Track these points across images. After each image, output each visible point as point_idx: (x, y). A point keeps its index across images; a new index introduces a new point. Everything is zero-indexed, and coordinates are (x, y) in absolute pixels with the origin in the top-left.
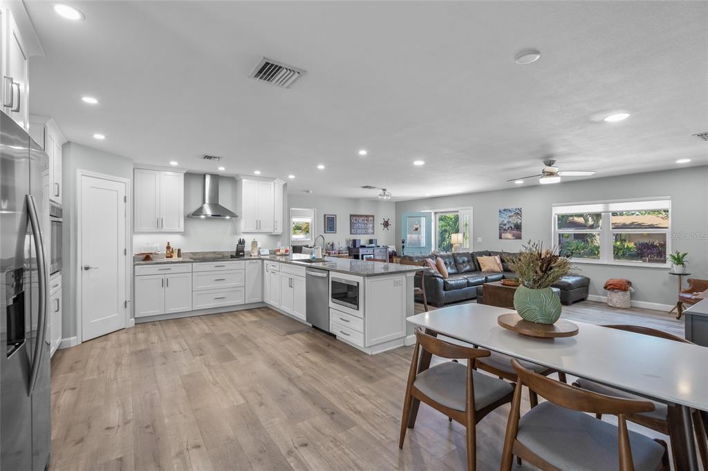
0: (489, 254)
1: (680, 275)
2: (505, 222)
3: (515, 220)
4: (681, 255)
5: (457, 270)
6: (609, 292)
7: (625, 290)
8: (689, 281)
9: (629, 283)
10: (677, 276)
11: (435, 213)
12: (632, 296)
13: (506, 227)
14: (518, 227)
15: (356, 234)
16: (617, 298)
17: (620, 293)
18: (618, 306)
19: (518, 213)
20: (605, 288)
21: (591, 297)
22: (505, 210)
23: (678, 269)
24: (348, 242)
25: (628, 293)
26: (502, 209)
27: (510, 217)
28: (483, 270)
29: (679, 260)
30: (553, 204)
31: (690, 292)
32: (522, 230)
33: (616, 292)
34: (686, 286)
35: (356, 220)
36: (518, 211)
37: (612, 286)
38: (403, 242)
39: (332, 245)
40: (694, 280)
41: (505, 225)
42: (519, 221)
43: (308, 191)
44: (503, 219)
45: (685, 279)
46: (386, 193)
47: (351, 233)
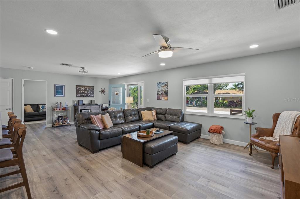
0: (150, 109)
1: (250, 124)
2: (160, 90)
3: (165, 89)
4: (251, 111)
5: (125, 120)
6: (211, 134)
7: (220, 133)
8: (256, 129)
9: (222, 128)
10: (249, 125)
11: (128, 85)
12: (224, 136)
13: (160, 93)
14: (166, 93)
15: (81, 97)
16: (215, 138)
17: (217, 135)
18: (216, 143)
19: (166, 85)
20: (209, 131)
21: (203, 136)
22: (160, 83)
23: (249, 120)
24: (74, 102)
25: (222, 135)
26: (158, 82)
27: (162, 87)
28: (143, 120)
29: (250, 114)
30: (183, 79)
31: (257, 137)
32: (168, 94)
33: (215, 135)
34: (255, 132)
35: (80, 89)
36: (166, 84)
37: (213, 131)
38: (109, 102)
39: (60, 104)
40: (259, 128)
41: (160, 92)
42: (167, 90)
43: (29, 67)
44: (159, 88)
45: (253, 127)
46: (84, 70)
47: (77, 97)
